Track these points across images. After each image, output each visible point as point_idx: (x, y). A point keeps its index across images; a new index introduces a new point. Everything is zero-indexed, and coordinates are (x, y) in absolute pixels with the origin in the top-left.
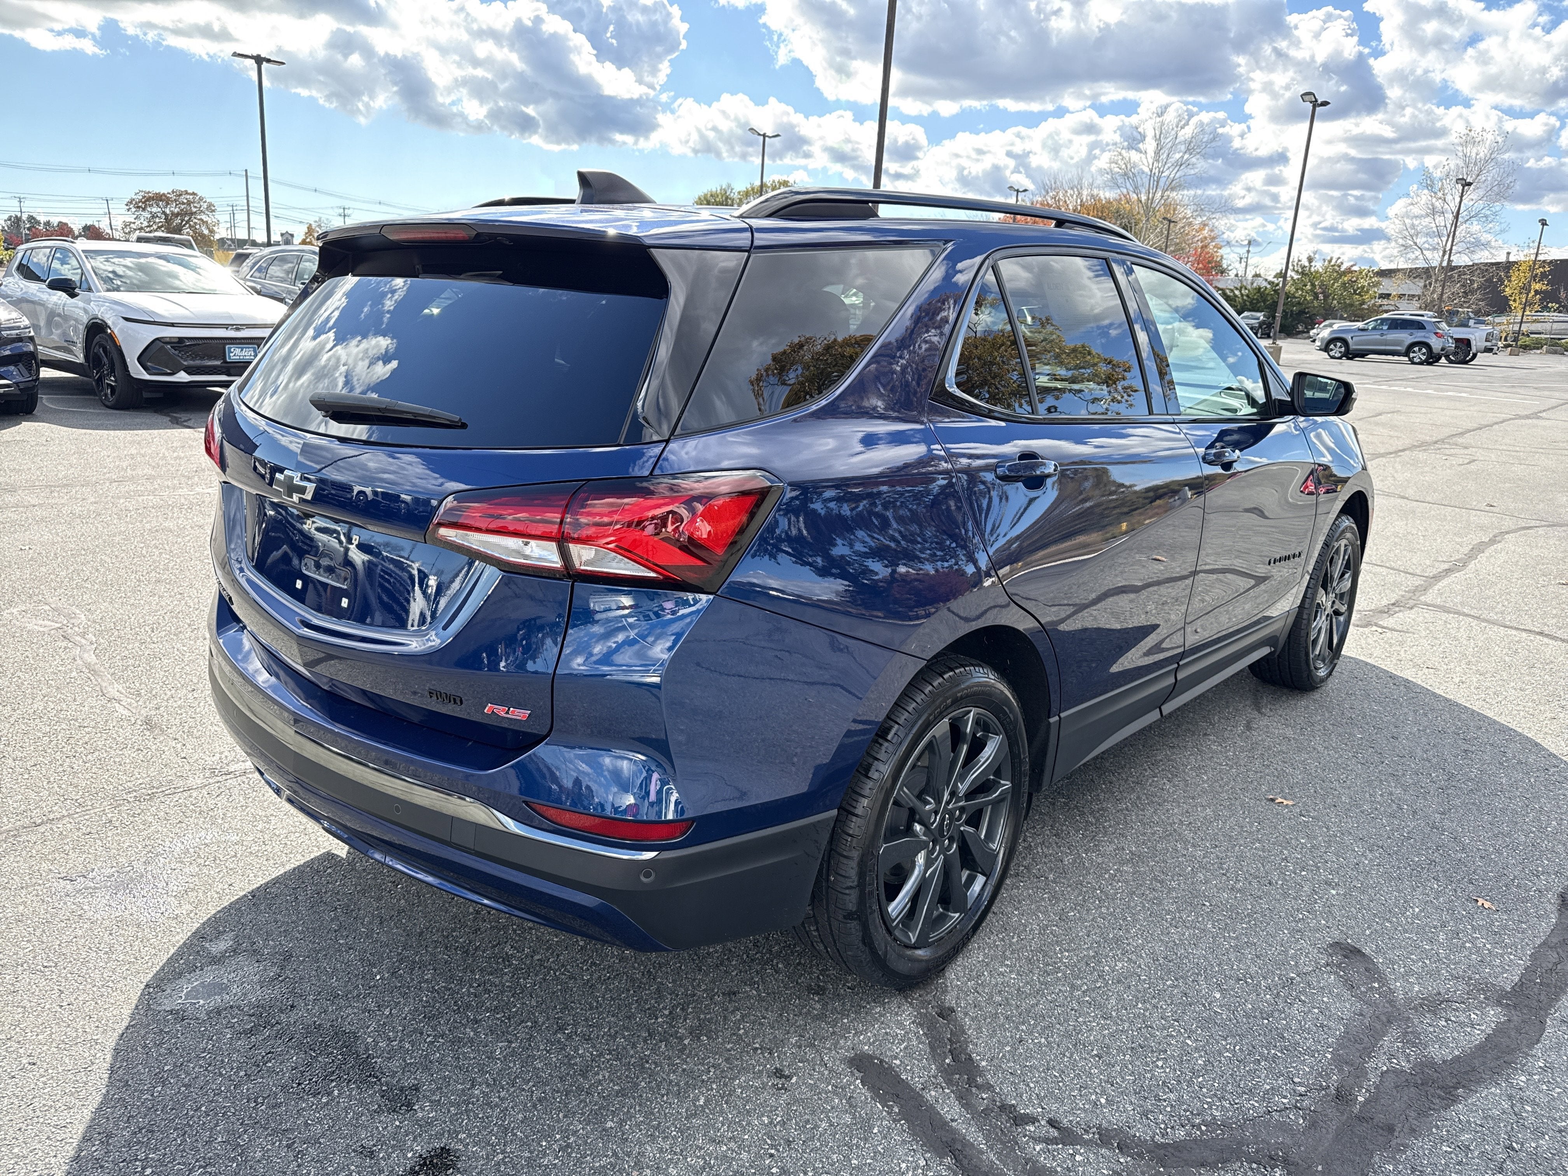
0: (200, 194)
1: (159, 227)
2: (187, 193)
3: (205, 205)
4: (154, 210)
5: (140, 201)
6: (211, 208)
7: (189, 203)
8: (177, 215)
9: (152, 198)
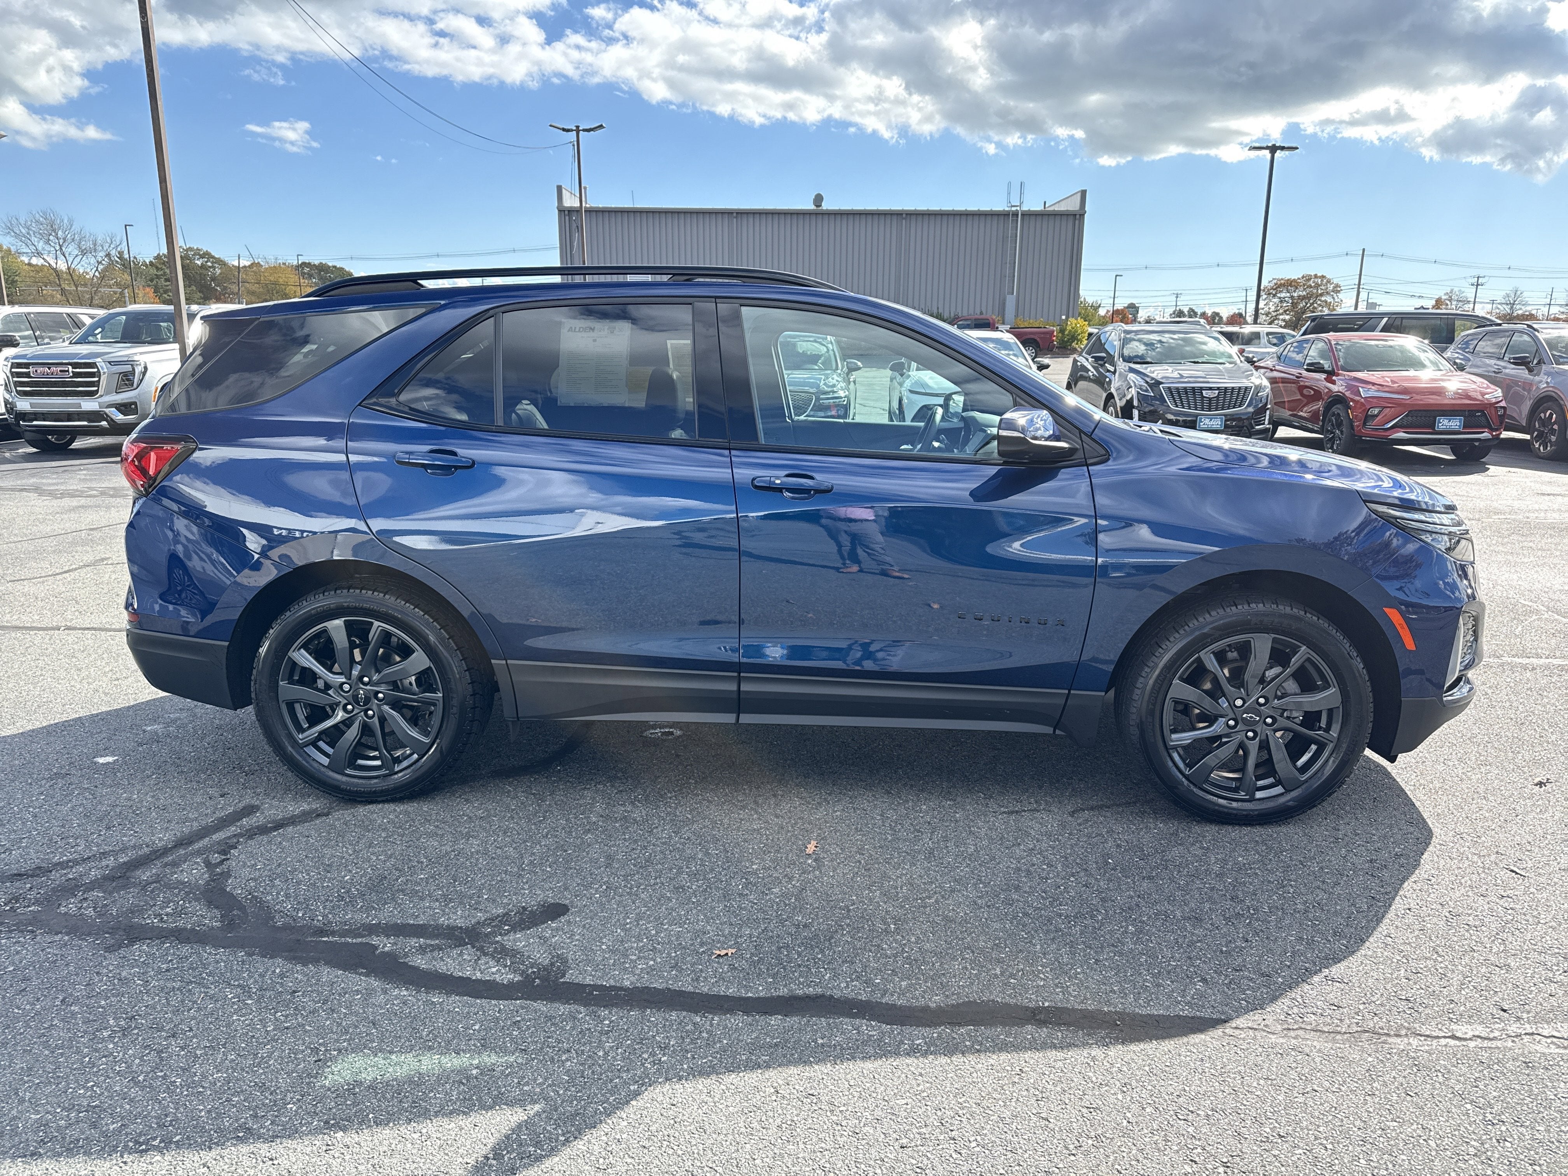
0: (1328, 277)
1: (1285, 311)
2: (1316, 276)
3: (1331, 287)
4: (1283, 295)
5: (1272, 288)
6: (1337, 289)
7: (1317, 286)
8: (1303, 298)
9: (1284, 285)
